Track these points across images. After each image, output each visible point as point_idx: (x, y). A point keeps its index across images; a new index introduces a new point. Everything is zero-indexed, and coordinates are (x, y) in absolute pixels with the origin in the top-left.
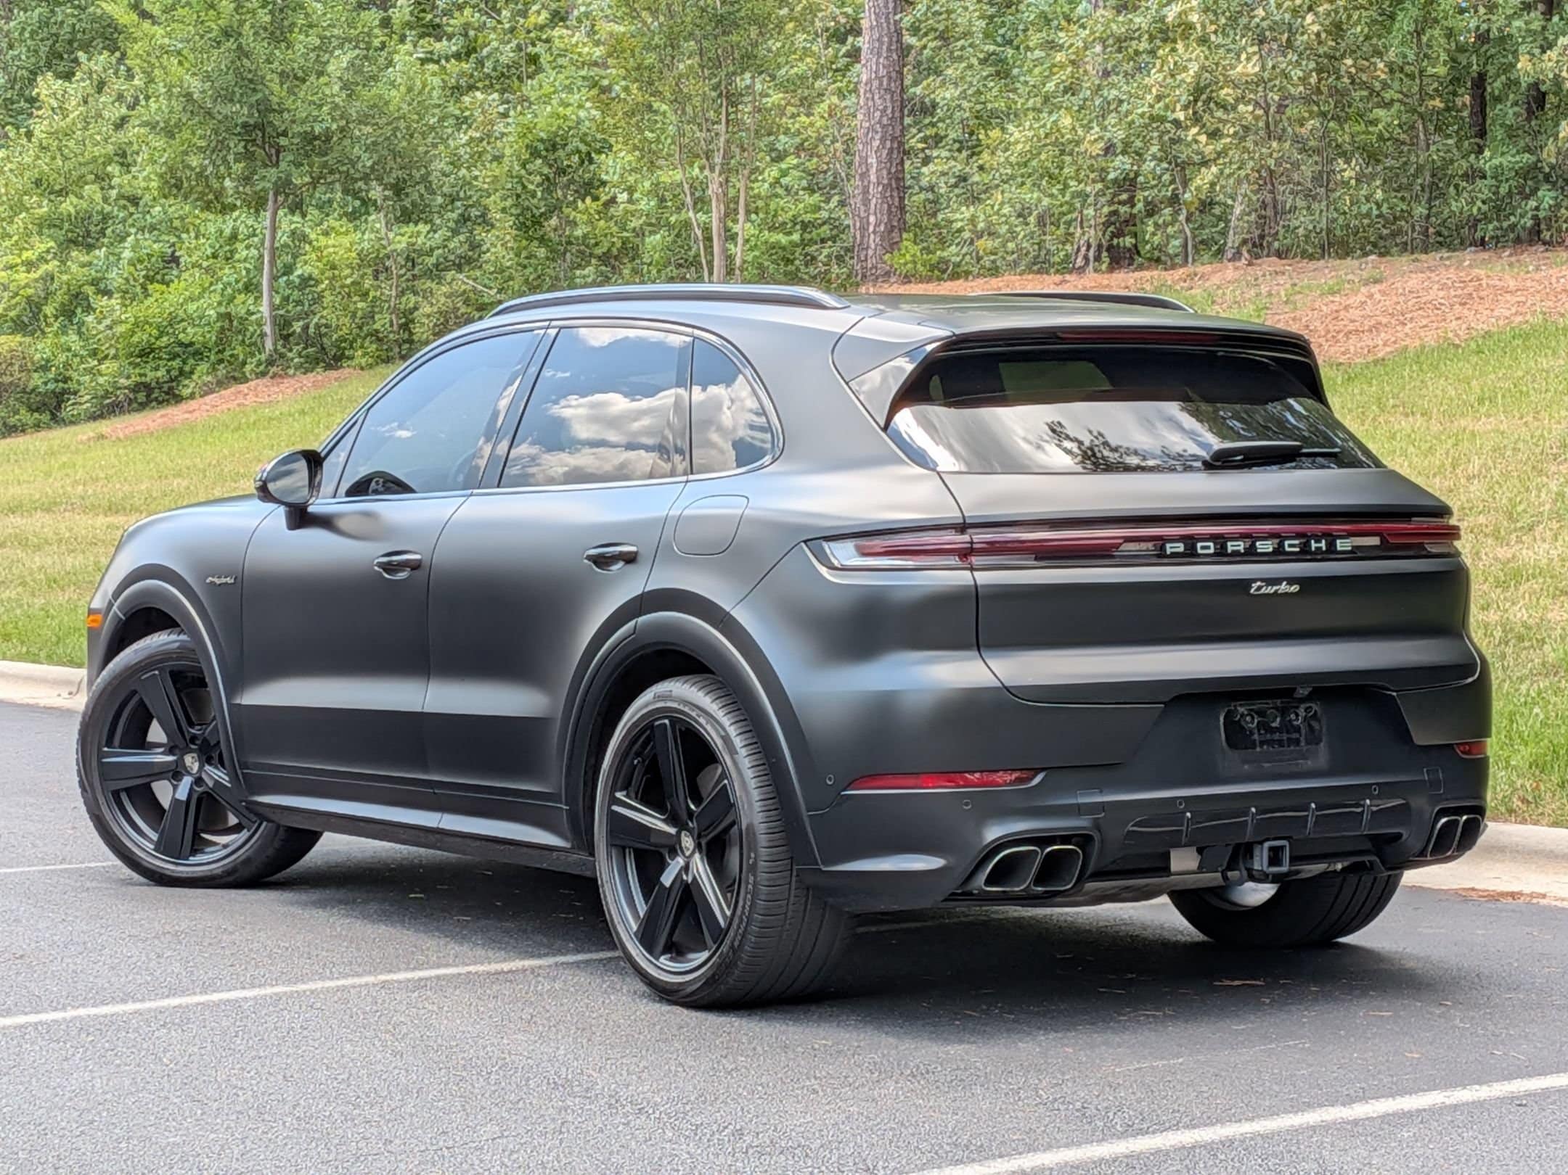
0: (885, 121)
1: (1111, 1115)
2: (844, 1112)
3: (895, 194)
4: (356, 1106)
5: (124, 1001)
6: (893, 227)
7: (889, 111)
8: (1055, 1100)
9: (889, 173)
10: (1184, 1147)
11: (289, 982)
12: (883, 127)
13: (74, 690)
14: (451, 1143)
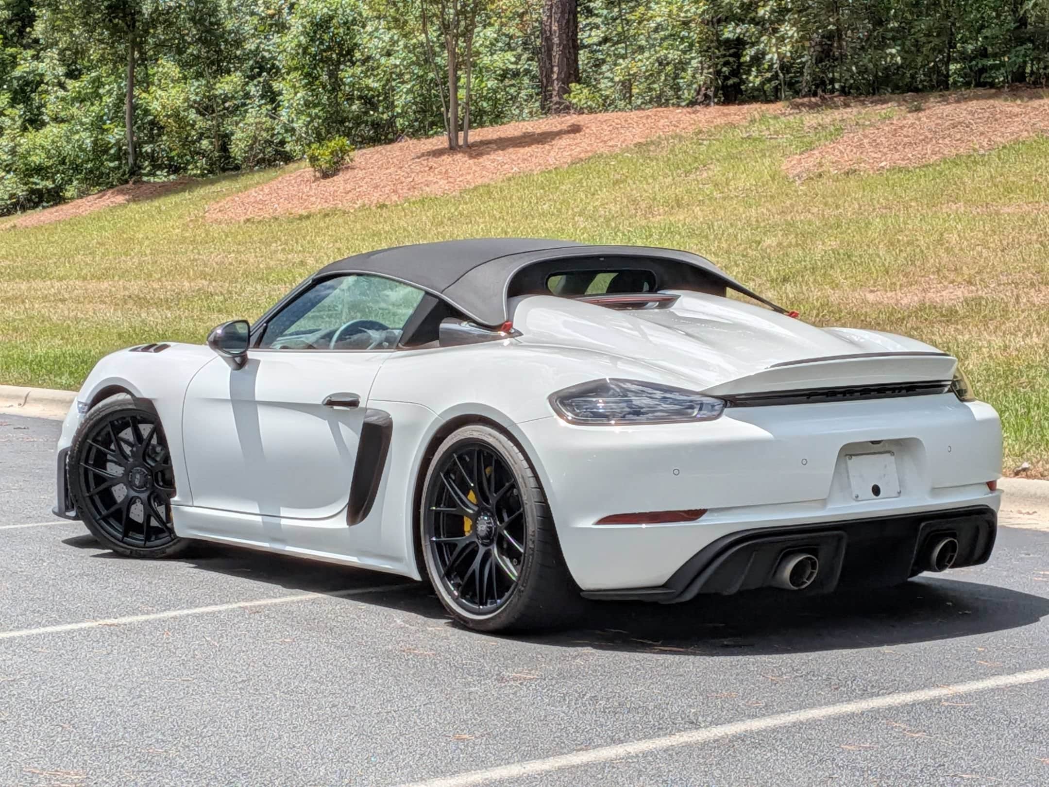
1: (849, 682)
2: (663, 683)
3: (571, 51)
4: (322, 683)
5: (134, 614)
6: (570, 74)
8: (808, 673)
9: (567, 37)
10: (907, 704)
11: (246, 600)
13: (22, 402)
14: (396, 708)
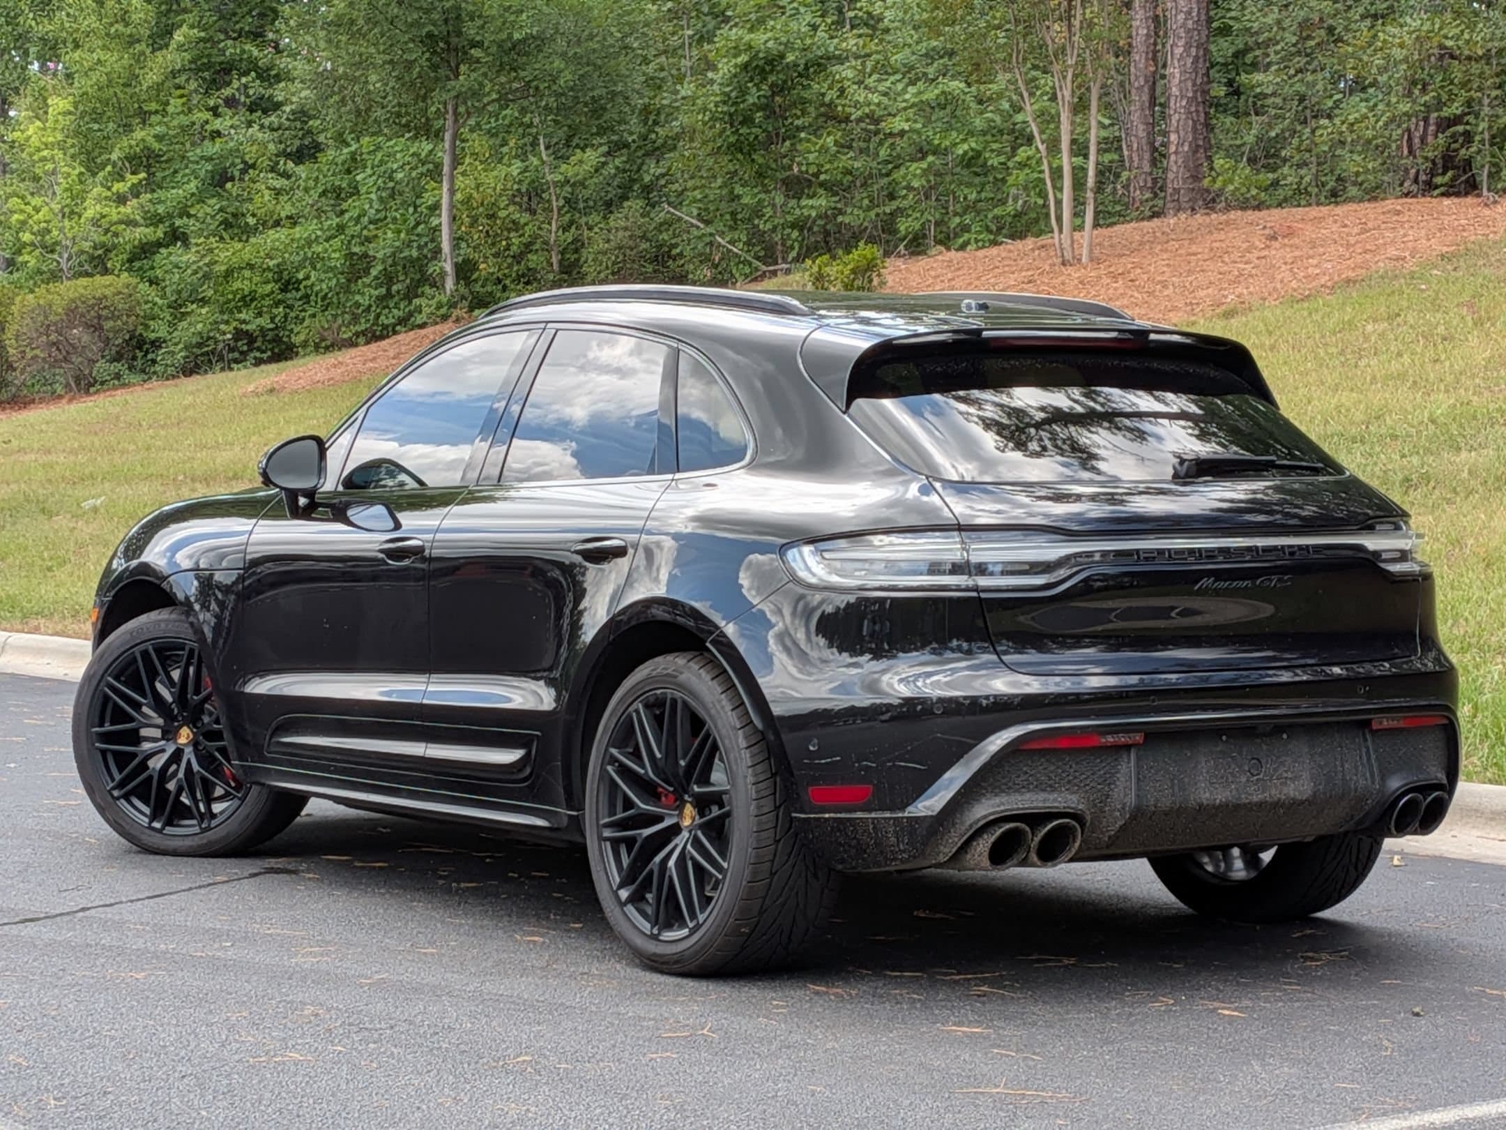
0: (1190, 24)
3: (1201, 109)
6: (1198, 146)
7: (1194, 14)
9: (1194, 85)
12: (1188, 31)
